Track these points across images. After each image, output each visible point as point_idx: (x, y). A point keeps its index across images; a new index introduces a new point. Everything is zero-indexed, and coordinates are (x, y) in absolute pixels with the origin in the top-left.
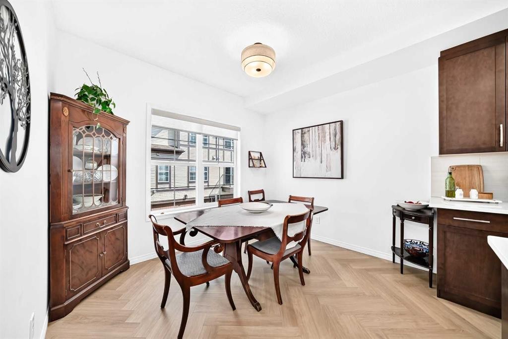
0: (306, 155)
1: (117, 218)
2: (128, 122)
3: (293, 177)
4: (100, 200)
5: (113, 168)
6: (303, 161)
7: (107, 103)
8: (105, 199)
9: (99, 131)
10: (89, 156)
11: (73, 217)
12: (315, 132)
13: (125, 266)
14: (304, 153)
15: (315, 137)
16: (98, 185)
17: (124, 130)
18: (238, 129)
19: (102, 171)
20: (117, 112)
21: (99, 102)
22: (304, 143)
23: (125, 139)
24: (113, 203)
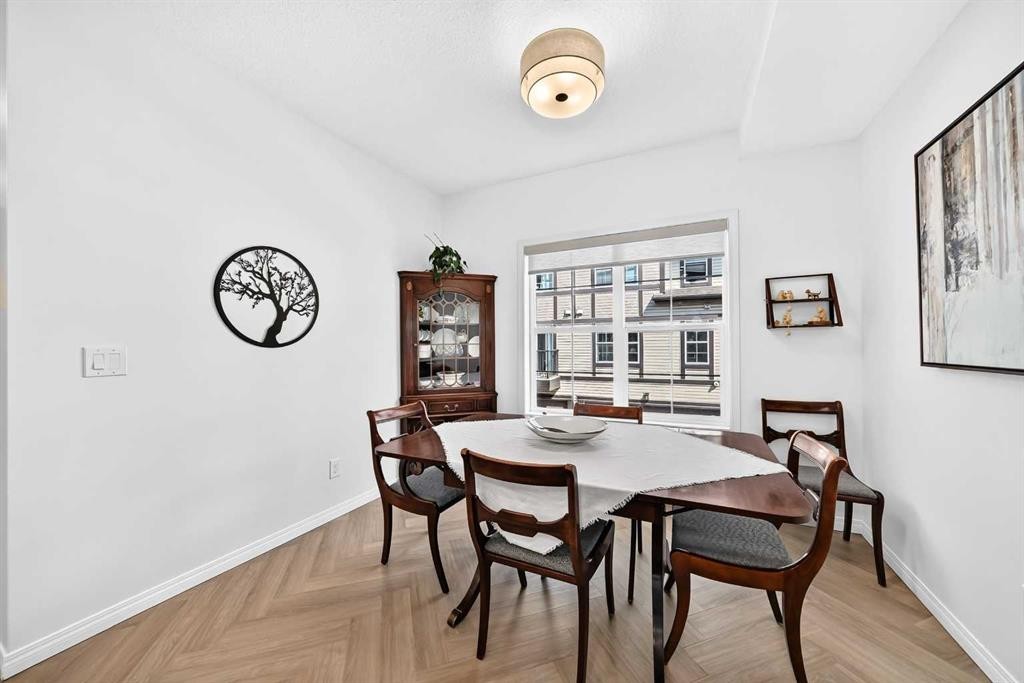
0: (964, 258)
2: (495, 278)
3: (923, 364)
6: (953, 287)
12: (995, 121)
14: (954, 247)
15: (997, 146)
18: (720, 225)
22: (953, 200)
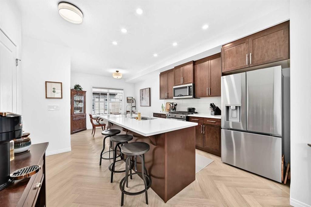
1: (83, 116)
2: (86, 92)
4: (80, 111)
5: (83, 104)
7: (81, 88)
8: (81, 111)
9: (79, 95)
10: (77, 101)
11: (74, 114)
13: (85, 129)
14: (142, 98)
16: (79, 108)
17: (85, 94)
18: (122, 90)
19: (80, 105)
20: (83, 90)
21: (79, 88)
23: (85, 96)
24: (83, 112)
